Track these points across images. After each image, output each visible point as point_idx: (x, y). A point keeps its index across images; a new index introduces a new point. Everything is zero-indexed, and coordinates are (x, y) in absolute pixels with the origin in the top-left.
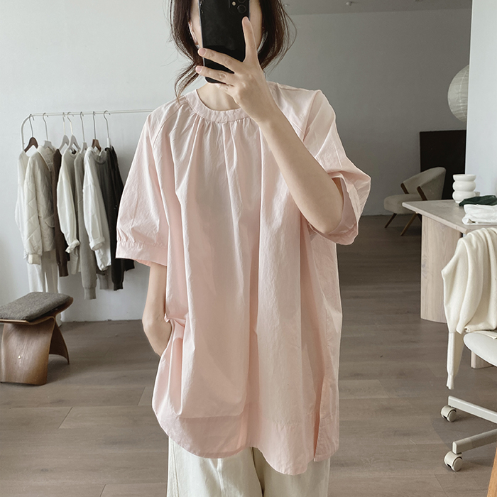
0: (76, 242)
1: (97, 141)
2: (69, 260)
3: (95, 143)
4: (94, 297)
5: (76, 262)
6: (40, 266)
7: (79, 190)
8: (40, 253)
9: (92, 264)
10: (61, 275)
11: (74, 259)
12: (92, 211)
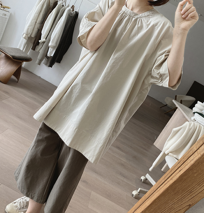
0: (45, 40)
1: (74, 6)
2: (38, 45)
3: (73, 7)
4: (40, 65)
5: (40, 48)
6: (26, 41)
7: (57, 21)
8: (29, 36)
9: (46, 52)
10: (32, 49)
11: (40, 46)
12: (57, 32)
